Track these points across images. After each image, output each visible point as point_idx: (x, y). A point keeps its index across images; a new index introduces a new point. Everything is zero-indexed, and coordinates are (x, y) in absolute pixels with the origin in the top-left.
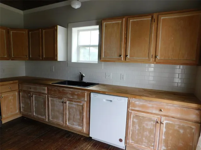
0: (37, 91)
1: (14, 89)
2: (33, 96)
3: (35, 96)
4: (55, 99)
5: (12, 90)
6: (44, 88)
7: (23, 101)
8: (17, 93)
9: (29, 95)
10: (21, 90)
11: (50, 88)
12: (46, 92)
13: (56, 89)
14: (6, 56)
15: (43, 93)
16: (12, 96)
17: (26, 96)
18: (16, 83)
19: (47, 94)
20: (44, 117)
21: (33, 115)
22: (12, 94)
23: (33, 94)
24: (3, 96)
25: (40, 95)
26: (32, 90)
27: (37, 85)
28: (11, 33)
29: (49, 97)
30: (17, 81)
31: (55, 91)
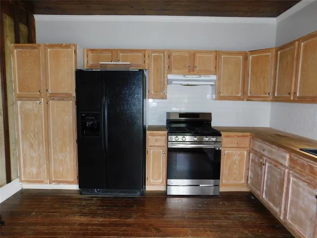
0: (273, 157)
1: (243, 146)
2: (266, 164)
3: (269, 164)
4: (301, 183)
5: (240, 146)
6: (284, 154)
7: (252, 168)
8: (246, 152)
9: (261, 160)
10: (252, 149)
11: (295, 158)
12: (287, 163)
13: (306, 163)
14: (239, 95)
15: (282, 165)
16: (239, 155)
17: (257, 161)
18: (247, 136)
19: (287, 168)
20: (277, 210)
21: (262, 197)
22: (239, 152)
23: (266, 160)
24: (226, 152)
25: (275, 166)
26: (265, 153)
27: (274, 146)
28: (250, 58)
29: (291, 175)
30: (248, 134)
31: (303, 166)
